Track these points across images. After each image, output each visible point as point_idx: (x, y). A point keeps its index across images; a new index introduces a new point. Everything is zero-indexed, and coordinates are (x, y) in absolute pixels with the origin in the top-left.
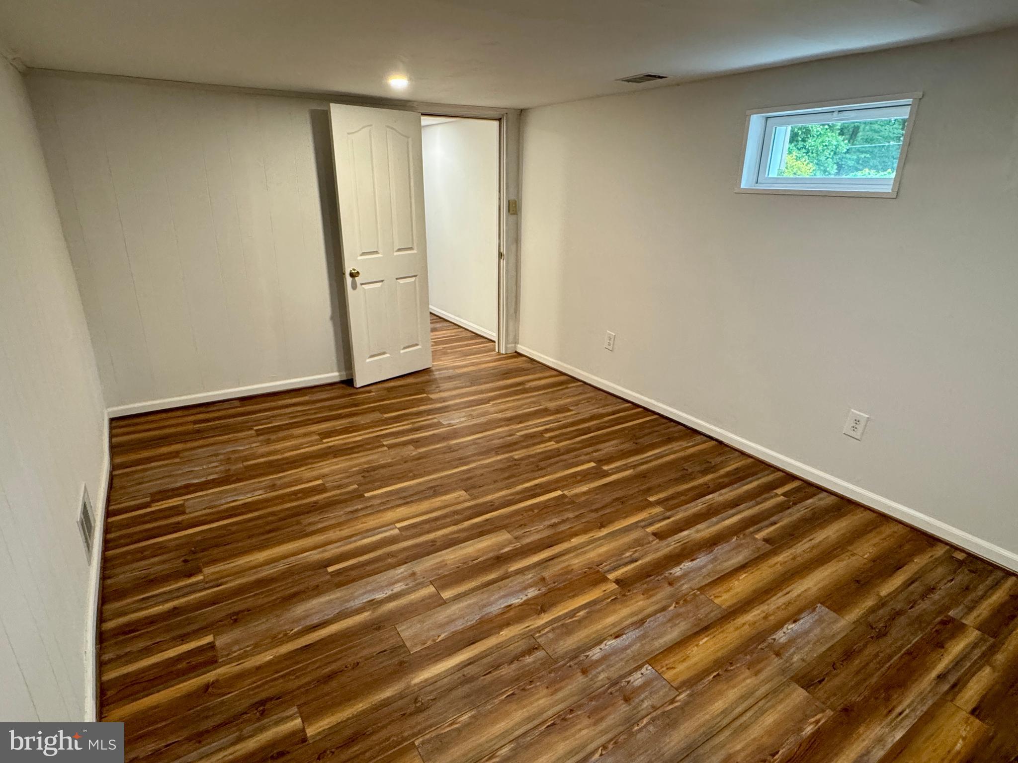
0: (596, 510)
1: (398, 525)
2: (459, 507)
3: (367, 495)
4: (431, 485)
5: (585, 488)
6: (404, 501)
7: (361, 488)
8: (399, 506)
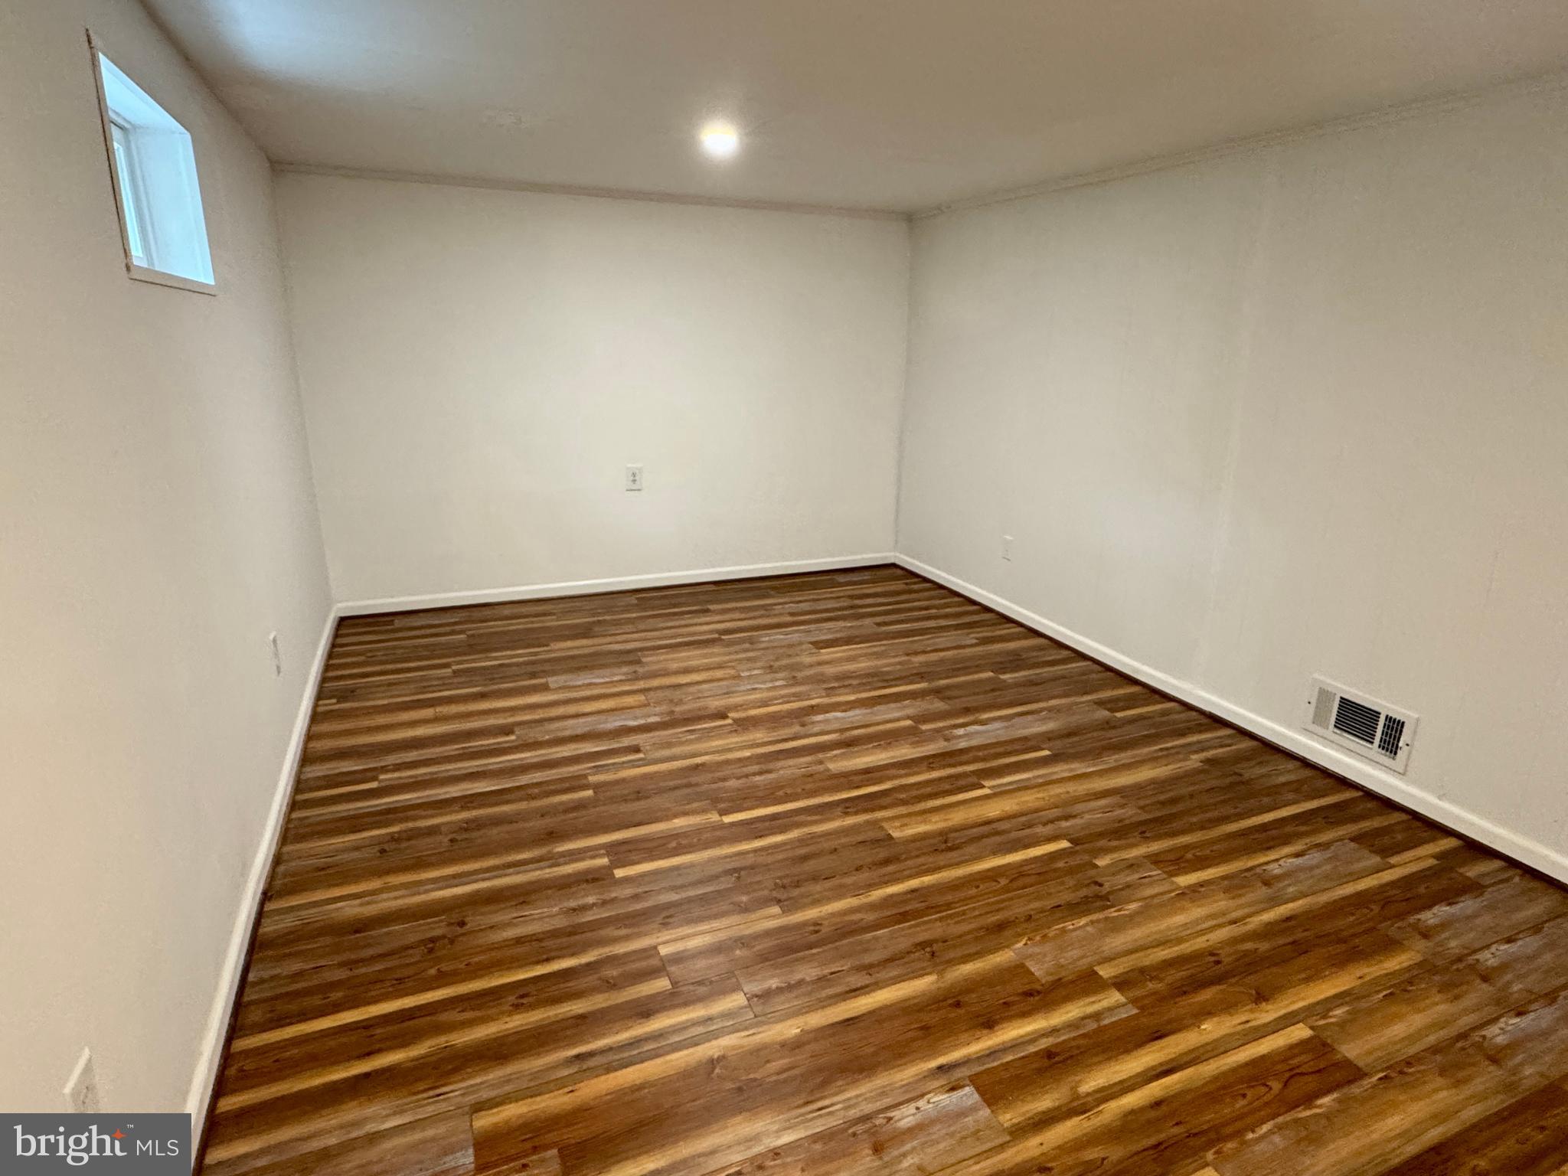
0: (689, 785)
1: (986, 791)
2: (902, 810)
3: (1064, 844)
4: (954, 854)
5: (679, 823)
6: (994, 826)
7: (1086, 858)
8: (999, 820)
